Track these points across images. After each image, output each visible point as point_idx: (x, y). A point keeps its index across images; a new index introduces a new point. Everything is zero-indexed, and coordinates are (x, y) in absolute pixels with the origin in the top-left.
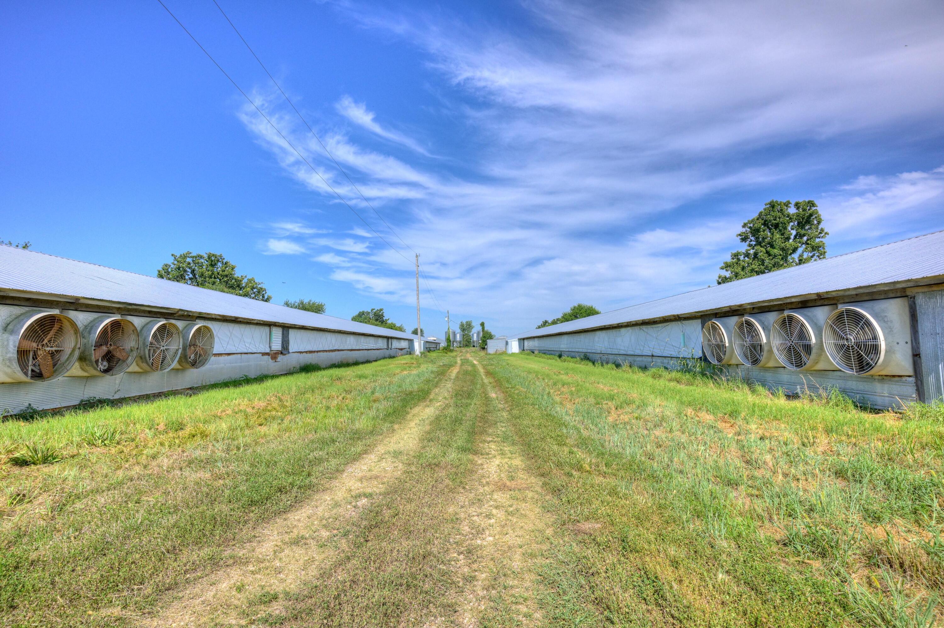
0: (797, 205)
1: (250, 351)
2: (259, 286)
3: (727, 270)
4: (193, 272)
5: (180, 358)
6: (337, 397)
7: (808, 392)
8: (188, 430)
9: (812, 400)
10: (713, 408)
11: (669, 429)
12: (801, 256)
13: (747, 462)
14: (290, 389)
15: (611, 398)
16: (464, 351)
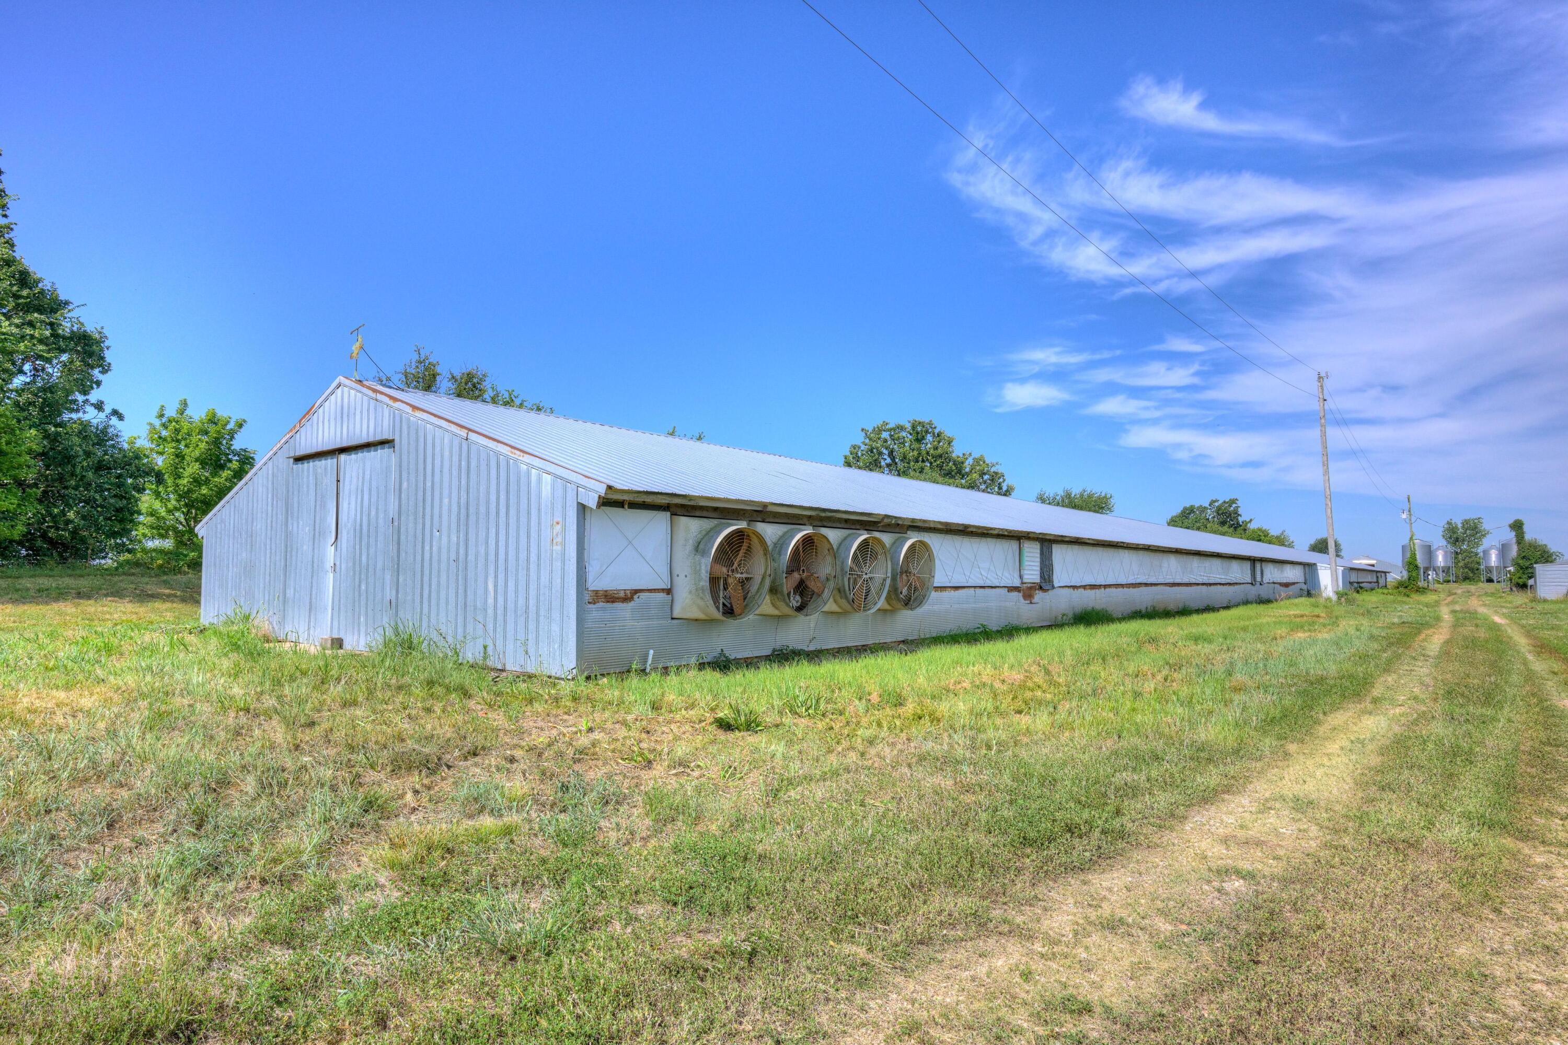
1: (988, 583)
2: (993, 469)
4: (891, 454)
5: (889, 592)
6: (1153, 675)
8: (910, 708)
14: (1061, 654)
16: (1459, 591)
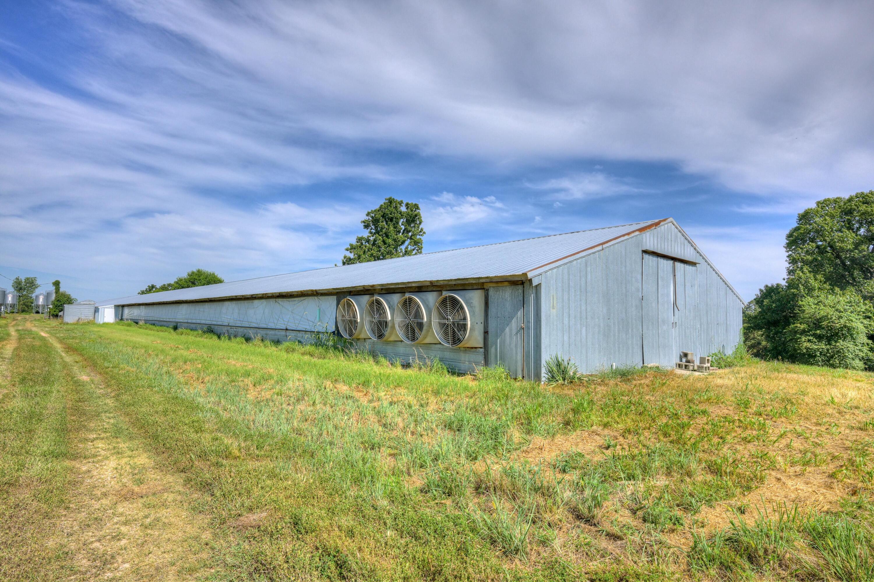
0: (407, 205)
3: (351, 252)
7: (418, 362)
9: (420, 368)
10: (348, 379)
11: (312, 402)
12: (407, 248)
13: (385, 425)
15: (247, 374)
16: (19, 318)
